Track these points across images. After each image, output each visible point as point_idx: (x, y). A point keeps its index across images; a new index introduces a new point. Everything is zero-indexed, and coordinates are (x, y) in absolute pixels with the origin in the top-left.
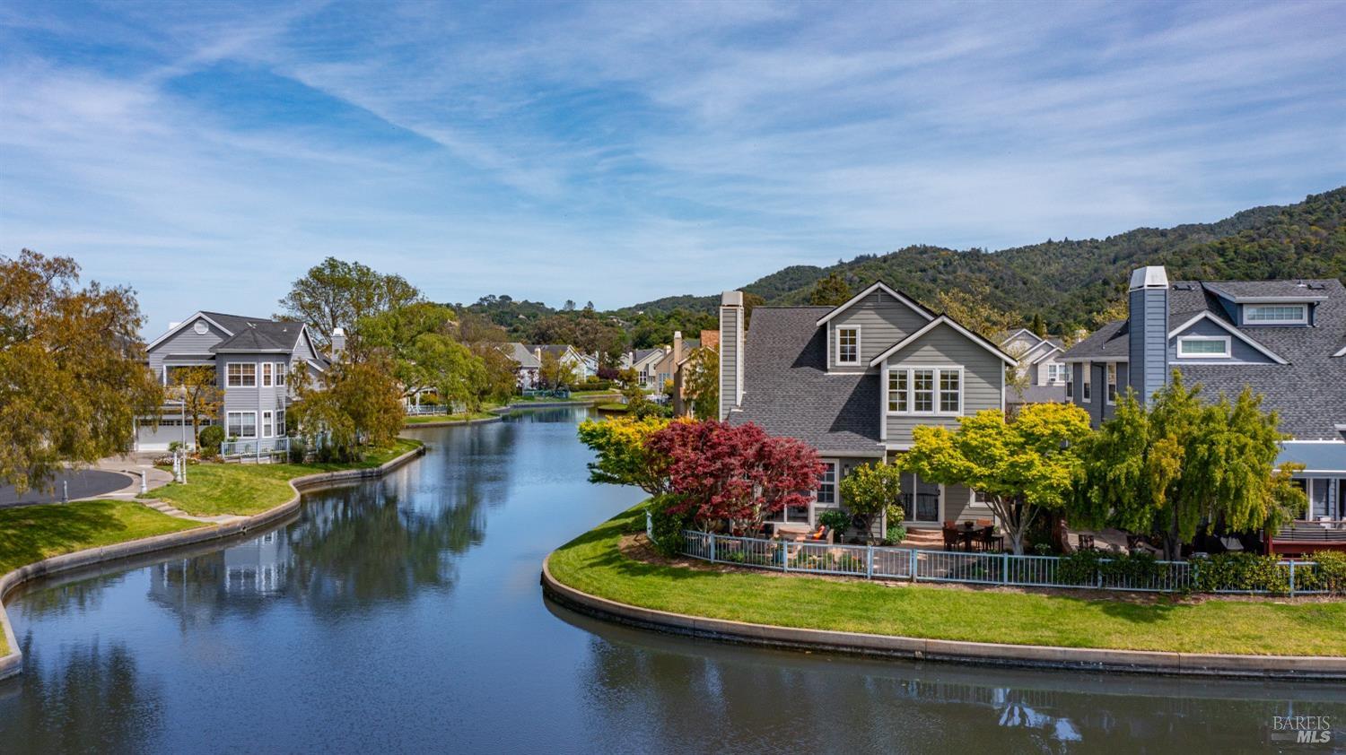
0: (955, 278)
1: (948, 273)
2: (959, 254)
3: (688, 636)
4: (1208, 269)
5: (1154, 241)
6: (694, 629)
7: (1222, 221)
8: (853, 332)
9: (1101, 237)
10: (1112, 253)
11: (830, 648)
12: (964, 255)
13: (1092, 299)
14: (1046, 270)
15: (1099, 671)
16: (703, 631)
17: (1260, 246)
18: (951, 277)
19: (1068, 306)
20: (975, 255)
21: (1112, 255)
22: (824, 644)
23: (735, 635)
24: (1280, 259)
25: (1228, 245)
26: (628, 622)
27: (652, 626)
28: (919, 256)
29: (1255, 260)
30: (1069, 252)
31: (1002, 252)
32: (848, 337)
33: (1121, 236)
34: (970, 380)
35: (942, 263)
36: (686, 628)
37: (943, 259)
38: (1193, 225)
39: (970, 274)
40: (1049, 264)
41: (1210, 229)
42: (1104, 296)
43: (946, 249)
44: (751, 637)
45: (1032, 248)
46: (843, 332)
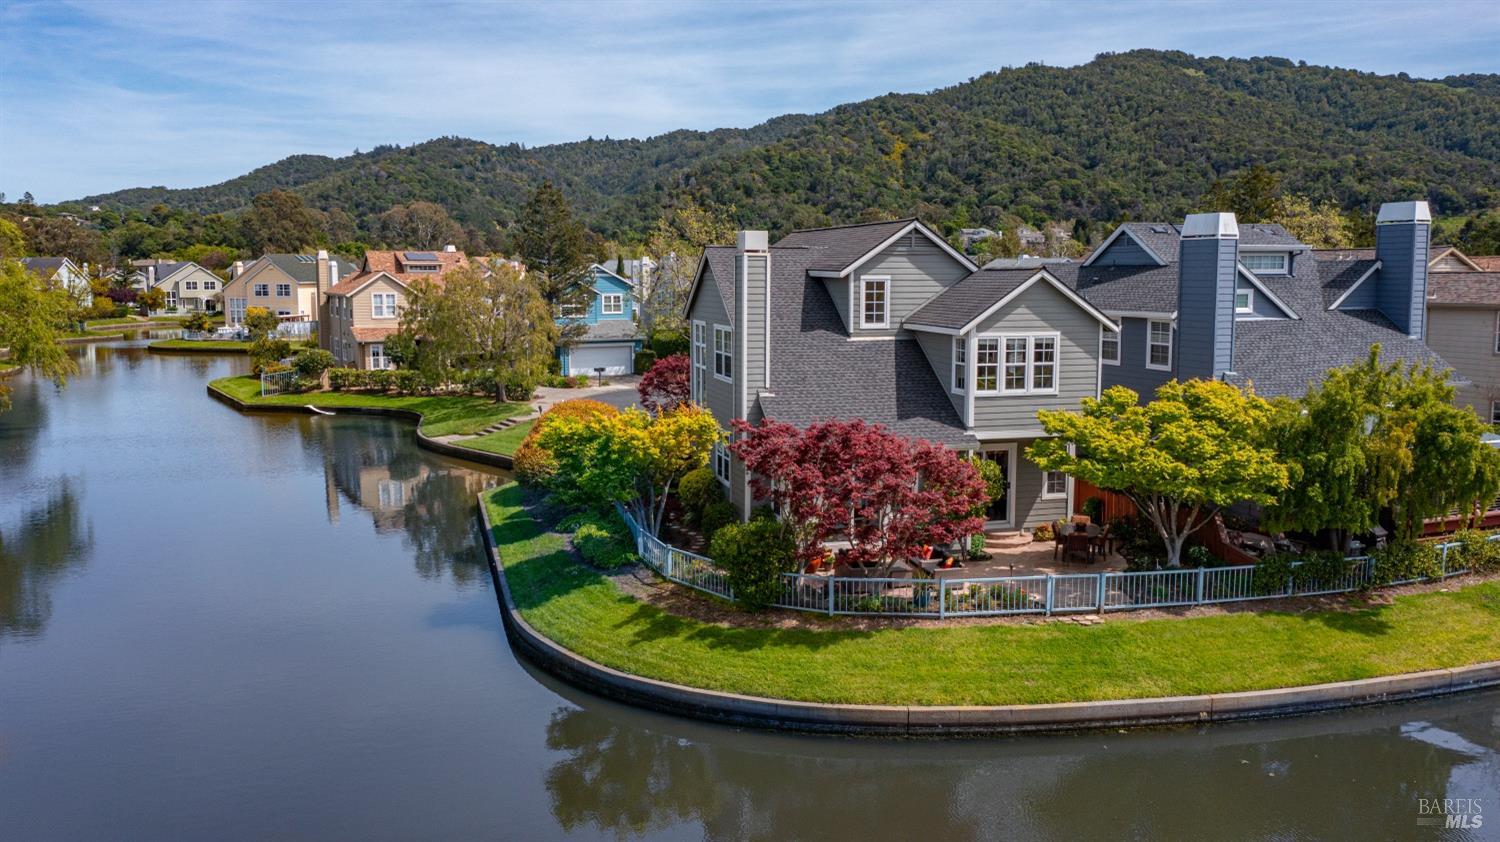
0: (495, 176)
1: (486, 171)
2: (497, 149)
3: (898, 734)
4: (756, 176)
5: (694, 144)
6: (908, 725)
7: (756, 127)
8: (881, 285)
9: (643, 138)
10: (654, 154)
11: (1098, 724)
12: (502, 150)
13: (646, 205)
14: (587, 171)
15: (1383, 702)
16: (921, 725)
17: (802, 156)
18: (490, 175)
19: (622, 212)
20: (513, 150)
21: (654, 158)
22: (1091, 720)
23: (971, 725)
24: (819, 169)
25: (773, 153)
26: (794, 725)
27: (837, 727)
28: (452, 150)
29: (797, 169)
30: (611, 152)
31: (541, 149)
32: (876, 291)
33: (661, 137)
34: (1066, 349)
35: (479, 158)
36: (894, 725)
37: (481, 155)
38: (729, 130)
39: (510, 173)
40: (591, 165)
41: (746, 134)
42: (657, 202)
43: (482, 143)
44: (994, 725)
45: (572, 146)
46: (869, 285)
